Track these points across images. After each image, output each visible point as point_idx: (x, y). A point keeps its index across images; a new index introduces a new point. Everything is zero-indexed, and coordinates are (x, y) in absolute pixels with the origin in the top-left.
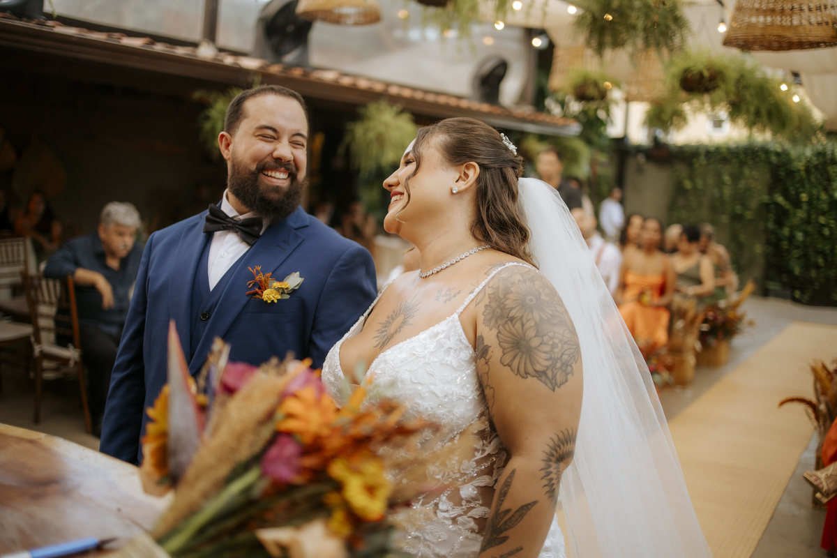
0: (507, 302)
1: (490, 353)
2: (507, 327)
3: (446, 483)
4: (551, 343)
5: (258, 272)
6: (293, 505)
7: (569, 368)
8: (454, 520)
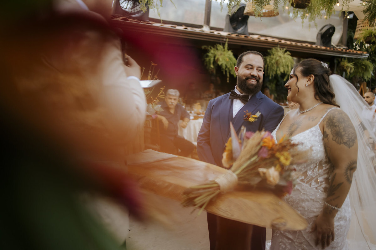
0: (334, 121)
1: (329, 137)
2: (334, 129)
3: (314, 177)
4: (348, 133)
5: (247, 112)
6: (266, 164)
7: (354, 141)
8: (316, 188)
